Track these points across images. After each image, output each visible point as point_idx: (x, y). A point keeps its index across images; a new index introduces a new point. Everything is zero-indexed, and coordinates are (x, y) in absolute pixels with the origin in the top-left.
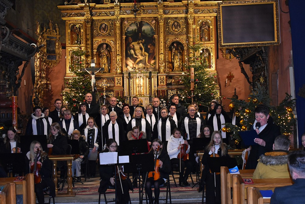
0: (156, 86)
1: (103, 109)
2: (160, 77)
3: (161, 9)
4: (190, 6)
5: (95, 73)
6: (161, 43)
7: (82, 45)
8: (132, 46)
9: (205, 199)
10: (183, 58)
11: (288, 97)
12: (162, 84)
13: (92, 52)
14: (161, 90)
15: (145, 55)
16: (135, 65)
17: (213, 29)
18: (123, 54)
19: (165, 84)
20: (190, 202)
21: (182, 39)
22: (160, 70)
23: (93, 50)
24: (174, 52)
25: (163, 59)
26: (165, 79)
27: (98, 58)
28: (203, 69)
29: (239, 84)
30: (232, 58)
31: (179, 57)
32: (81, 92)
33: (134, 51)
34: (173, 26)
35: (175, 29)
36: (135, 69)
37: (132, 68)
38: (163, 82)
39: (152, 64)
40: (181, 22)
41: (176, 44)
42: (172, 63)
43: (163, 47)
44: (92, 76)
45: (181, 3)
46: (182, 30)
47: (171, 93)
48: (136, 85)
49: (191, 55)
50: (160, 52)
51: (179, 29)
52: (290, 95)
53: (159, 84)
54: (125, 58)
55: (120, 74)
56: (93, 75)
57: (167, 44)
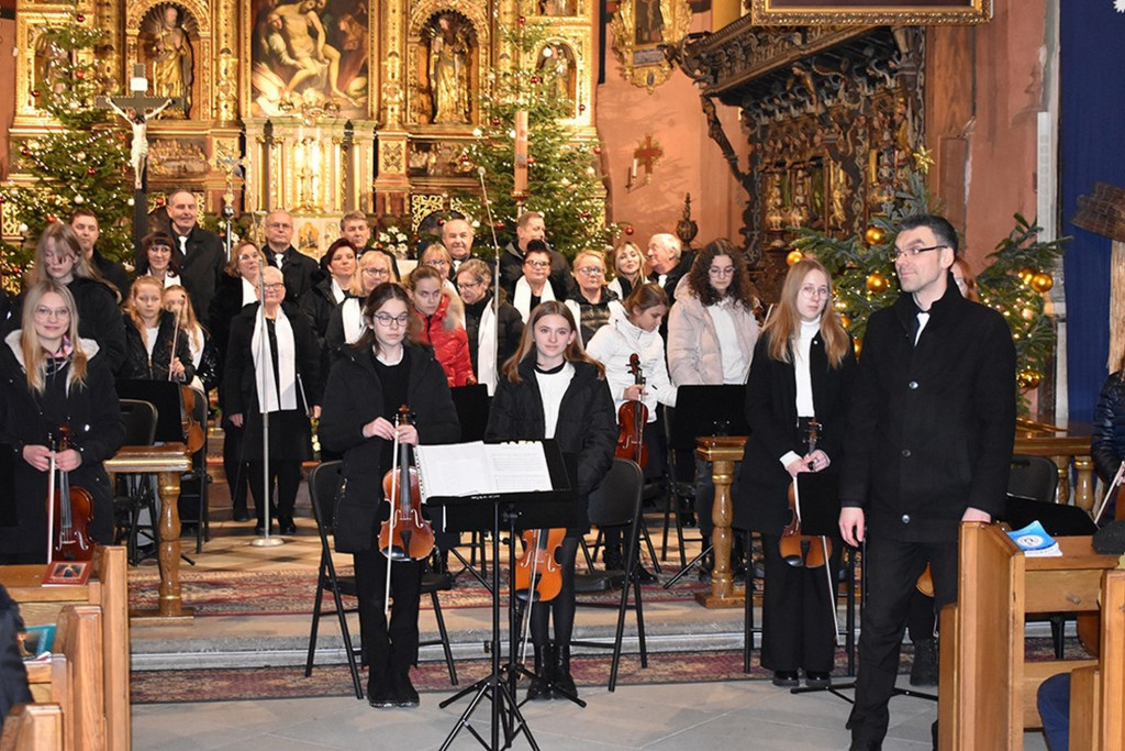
0: (370, 177)
1: (246, 257)
2: (386, 145)
5: (147, 117)
6: (391, 13)
7: (83, 6)
8: (280, 22)
9: (758, 636)
10: (473, 76)
11: (1026, 230)
12: (393, 170)
13: (122, 36)
14: (390, 194)
15: (326, 57)
16: (287, 95)
18: (242, 49)
19: (403, 170)
20: (680, 649)
21: (472, 2)
22: (385, 116)
23: (125, 28)
24: (440, 52)
26: (403, 152)
27: (143, 59)
28: (552, 118)
29: (681, 180)
30: (656, 82)
31: (457, 70)
32: (78, 189)
33: (287, 38)
36: (289, 110)
37: (281, 105)
38: (397, 165)
39: (353, 93)
41: (448, 20)
42: (431, 93)
43: (397, 31)
44: (134, 126)
47: (422, 206)
48: (294, 169)
49: (506, 66)
50: (386, 47)
52: (1030, 224)
53: (381, 168)
54: (249, 64)
55: (231, 124)
56: (137, 123)
57: (414, 18)
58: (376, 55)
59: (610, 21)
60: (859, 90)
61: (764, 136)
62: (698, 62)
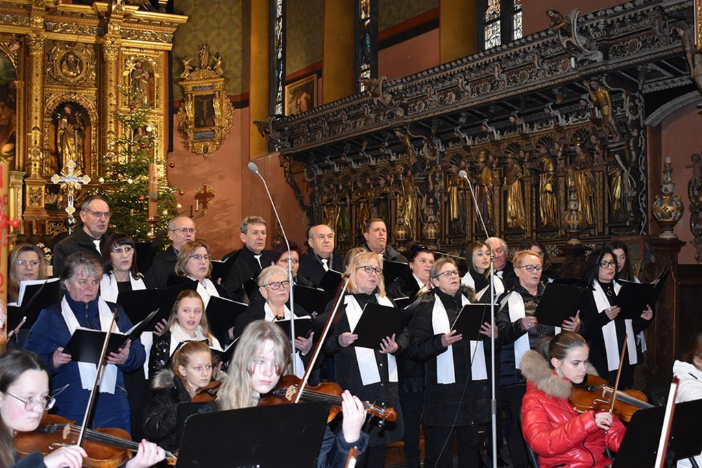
0: (20, 210)
1: (197, 257)
2: (31, 189)
3: (39, 15)
4: (114, 18)
6: (34, 101)
12: (35, 205)
14: (35, 221)
17: (162, 81)
19: (43, 205)
21: (87, 97)
22: (29, 170)
24: (65, 128)
25: (38, 142)
26: (43, 193)
29: (228, 213)
30: (209, 151)
34: (65, 63)
35: (69, 70)
38: (39, 202)
39: (5, 154)
40: (86, 55)
41: (69, 107)
42: (58, 155)
43: (38, 114)
45: (89, 7)
46: (87, 76)
49: (111, 138)
50: (31, 124)
51: (79, 72)
53: (28, 204)
57: (47, 105)
58: (22, 129)
59: (176, 113)
60: (436, 148)
61: (318, 183)
62: (279, 133)
